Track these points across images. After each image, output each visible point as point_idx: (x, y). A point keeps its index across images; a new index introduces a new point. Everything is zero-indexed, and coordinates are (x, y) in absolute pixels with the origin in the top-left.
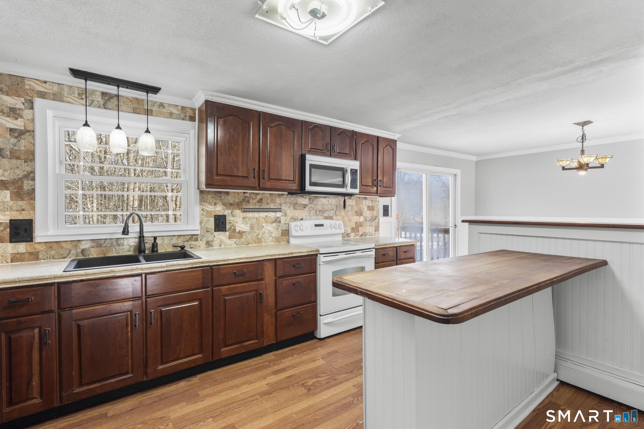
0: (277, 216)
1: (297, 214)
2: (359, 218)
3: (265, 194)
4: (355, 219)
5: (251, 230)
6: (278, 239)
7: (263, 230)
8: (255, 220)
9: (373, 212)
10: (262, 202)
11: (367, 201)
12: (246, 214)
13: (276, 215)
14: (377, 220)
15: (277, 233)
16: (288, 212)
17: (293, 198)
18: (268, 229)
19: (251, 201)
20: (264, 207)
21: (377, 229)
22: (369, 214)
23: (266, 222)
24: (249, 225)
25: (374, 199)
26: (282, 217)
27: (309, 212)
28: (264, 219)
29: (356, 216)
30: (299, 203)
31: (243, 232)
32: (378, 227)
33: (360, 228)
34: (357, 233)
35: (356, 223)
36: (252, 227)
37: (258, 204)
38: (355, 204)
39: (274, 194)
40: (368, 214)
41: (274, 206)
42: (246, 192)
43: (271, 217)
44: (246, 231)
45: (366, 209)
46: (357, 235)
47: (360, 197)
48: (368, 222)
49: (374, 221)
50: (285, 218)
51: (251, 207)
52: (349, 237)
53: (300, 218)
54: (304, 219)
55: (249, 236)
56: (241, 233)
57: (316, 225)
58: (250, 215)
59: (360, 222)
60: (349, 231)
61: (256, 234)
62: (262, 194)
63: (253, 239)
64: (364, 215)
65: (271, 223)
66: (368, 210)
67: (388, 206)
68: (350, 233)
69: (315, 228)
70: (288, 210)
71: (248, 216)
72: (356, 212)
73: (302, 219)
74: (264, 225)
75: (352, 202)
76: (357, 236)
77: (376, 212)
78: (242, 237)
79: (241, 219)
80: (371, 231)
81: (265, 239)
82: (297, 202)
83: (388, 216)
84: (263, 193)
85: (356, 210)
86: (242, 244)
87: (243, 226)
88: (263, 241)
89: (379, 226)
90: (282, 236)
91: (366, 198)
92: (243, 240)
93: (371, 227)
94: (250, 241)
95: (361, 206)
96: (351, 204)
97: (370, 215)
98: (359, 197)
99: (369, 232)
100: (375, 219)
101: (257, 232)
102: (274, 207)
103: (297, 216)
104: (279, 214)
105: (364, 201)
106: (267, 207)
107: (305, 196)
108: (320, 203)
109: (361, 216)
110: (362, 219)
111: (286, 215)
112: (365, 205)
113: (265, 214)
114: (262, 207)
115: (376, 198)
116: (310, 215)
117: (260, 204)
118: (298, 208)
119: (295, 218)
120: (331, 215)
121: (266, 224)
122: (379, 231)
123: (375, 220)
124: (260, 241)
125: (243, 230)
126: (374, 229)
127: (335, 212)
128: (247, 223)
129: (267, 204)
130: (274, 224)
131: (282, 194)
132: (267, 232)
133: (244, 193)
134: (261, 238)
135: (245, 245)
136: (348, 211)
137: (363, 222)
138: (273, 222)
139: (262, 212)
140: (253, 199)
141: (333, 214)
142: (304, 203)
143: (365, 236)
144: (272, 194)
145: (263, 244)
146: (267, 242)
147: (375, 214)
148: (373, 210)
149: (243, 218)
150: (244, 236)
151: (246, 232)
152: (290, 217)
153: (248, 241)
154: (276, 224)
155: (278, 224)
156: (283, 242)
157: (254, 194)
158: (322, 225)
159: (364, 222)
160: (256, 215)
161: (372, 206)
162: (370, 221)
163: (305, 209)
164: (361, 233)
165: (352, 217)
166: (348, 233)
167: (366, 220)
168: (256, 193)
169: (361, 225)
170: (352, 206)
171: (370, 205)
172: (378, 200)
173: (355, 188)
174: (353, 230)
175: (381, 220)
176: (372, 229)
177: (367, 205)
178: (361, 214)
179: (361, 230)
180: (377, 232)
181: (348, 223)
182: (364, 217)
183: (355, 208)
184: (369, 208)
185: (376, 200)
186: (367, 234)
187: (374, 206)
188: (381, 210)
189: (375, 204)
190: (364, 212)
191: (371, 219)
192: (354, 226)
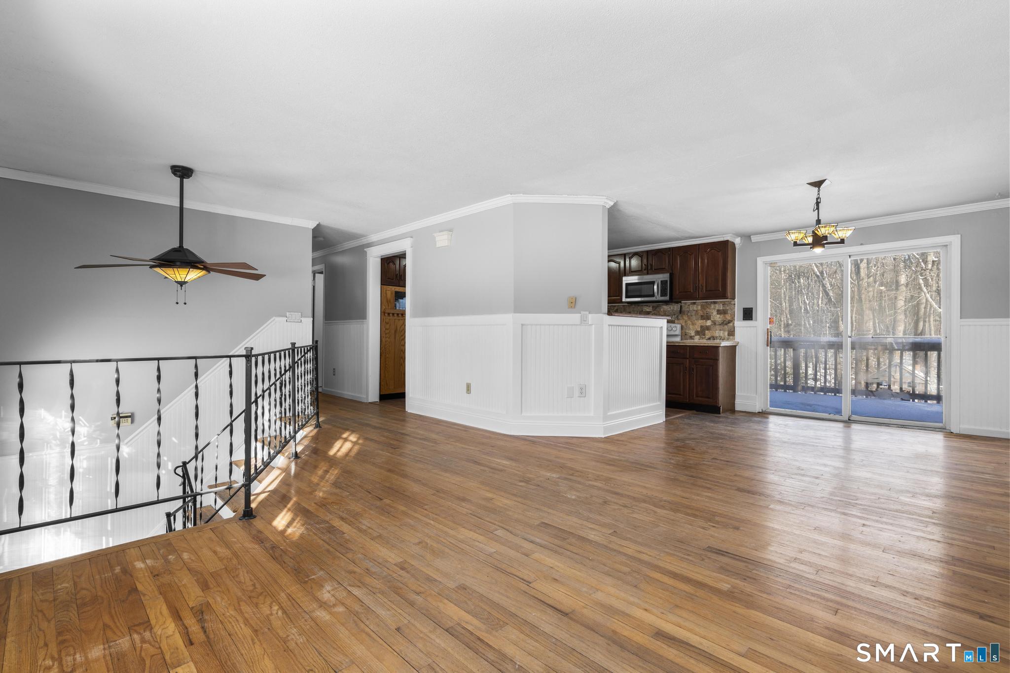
2: (706, 321)
4: (700, 322)
9: (724, 316)
14: (731, 324)
17: (639, 307)
21: (732, 333)
22: (720, 318)
25: (727, 303)
30: (644, 310)
32: (732, 331)
33: (707, 331)
34: (703, 337)
35: (702, 327)
40: (718, 318)
45: (715, 313)
46: (702, 338)
47: (708, 302)
48: (717, 326)
49: (726, 324)
52: (693, 339)
59: (706, 326)
60: (693, 334)
64: (712, 319)
67: (752, 308)
68: (693, 336)
72: (702, 316)
75: (697, 307)
77: (730, 315)
80: (722, 335)
83: (752, 320)
89: (734, 331)
91: (715, 303)
93: (722, 332)
95: (708, 310)
98: (705, 302)
100: (729, 323)
105: (712, 306)
108: (662, 310)
109: (708, 320)
110: (709, 323)
112: (714, 309)
122: (734, 336)
123: (729, 325)
126: (726, 333)
127: (677, 317)
136: (692, 316)
137: (710, 326)
142: (648, 310)
147: (728, 317)
148: (725, 314)
159: (712, 326)
161: (723, 310)
162: (720, 325)
164: (707, 337)
165: (696, 321)
169: (708, 328)
170: (697, 311)
171: (721, 309)
172: (733, 303)
173: (665, 296)
174: (697, 333)
175: (740, 324)
176: (723, 334)
177: (717, 309)
178: (707, 317)
179: (708, 334)
180: (732, 337)
181: (691, 326)
182: (712, 321)
183: (701, 313)
184: (719, 312)
185: (730, 303)
186: (717, 337)
187: (728, 310)
188: (738, 313)
189: (728, 308)
190: (712, 317)
191: (723, 323)
192: (699, 330)
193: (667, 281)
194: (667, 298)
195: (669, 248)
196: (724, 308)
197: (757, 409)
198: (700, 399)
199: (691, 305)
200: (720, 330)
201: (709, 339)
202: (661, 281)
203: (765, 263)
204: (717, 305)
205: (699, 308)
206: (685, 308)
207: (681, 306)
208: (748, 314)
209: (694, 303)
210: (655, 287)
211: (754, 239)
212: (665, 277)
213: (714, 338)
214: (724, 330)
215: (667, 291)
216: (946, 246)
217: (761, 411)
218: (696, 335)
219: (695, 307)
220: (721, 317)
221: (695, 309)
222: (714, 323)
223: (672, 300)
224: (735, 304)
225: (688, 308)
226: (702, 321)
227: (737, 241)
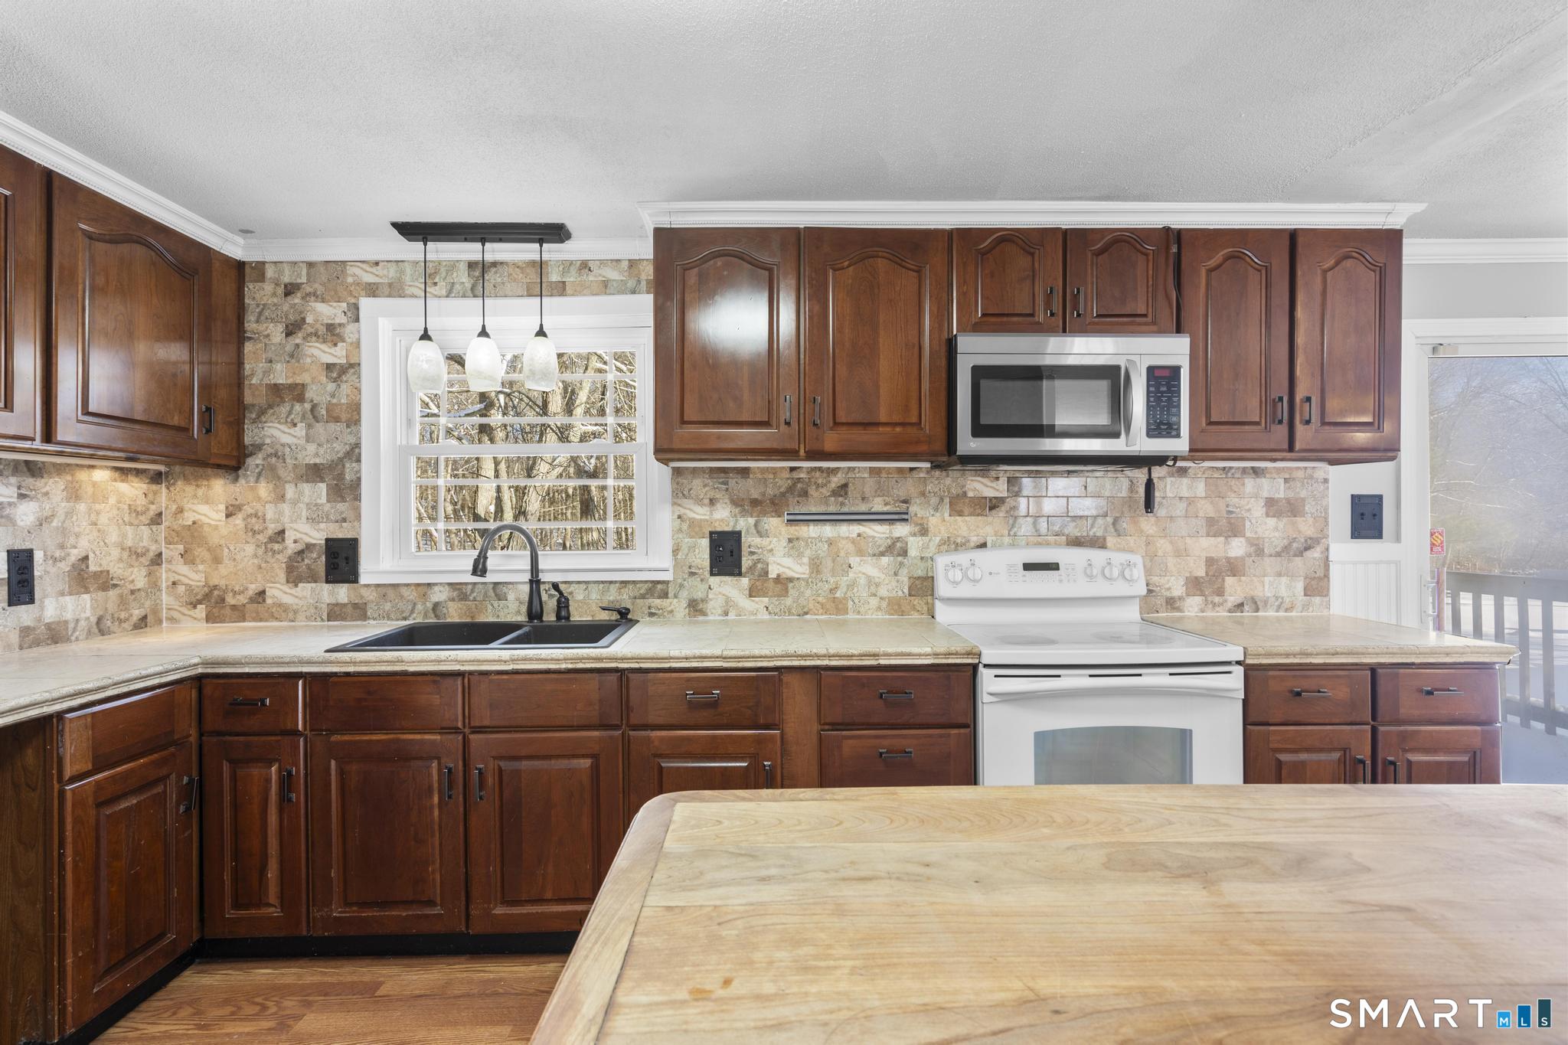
0: (897, 534)
1: (965, 528)
2: (1227, 543)
3: (857, 470)
4: (1208, 546)
5: (814, 575)
6: (899, 605)
7: (851, 575)
8: (826, 546)
9: (1295, 524)
10: (846, 494)
11: (1263, 480)
12: (797, 528)
13: (891, 532)
14: (1316, 553)
15: (895, 587)
16: (933, 521)
17: (948, 481)
18: (864, 574)
19: (812, 491)
20: (854, 509)
21: (1317, 585)
22: (1276, 529)
23: (860, 553)
24: (806, 560)
25: (1300, 474)
26: (911, 539)
27: (1011, 522)
28: (853, 542)
29: (1208, 535)
30: (970, 494)
31: (791, 580)
32: (1320, 579)
33: (1230, 580)
34: (1217, 599)
35: (1210, 561)
36: (816, 566)
37: (833, 499)
38: (1203, 495)
39: (884, 468)
40: (1271, 530)
41: (886, 504)
42: (799, 468)
43: (874, 537)
44: (797, 576)
45: (1258, 510)
46: (1214, 605)
47: (1231, 468)
48: (1269, 561)
49: (1300, 553)
50: (921, 543)
51: (814, 510)
52: (1178, 609)
53: (975, 540)
54: (989, 545)
55: (808, 593)
56: (783, 583)
57: (1028, 567)
58: (812, 531)
59: (1228, 560)
60: (1177, 589)
61: (827, 587)
62: (846, 470)
63: (820, 599)
64: (1248, 534)
65: (874, 555)
66: (1268, 515)
67: (1380, 497)
68: (1180, 598)
69: (1024, 576)
70: (933, 515)
71: (806, 535)
72: (1211, 522)
73: (983, 545)
74: (854, 560)
75: (1190, 487)
76: (1217, 609)
77: (1311, 520)
78: (785, 592)
79: (784, 543)
80: (1283, 592)
81: (856, 601)
82: (965, 493)
83: (1380, 536)
84: (849, 468)
85: (1212, 515)
86: (785, 612)
87: (788, 562)
88: (850, 606)
89: (1327, 576)
90: (910, 595)
91: (1256, 472)
92: (789, 601)
93: (1284, 580)
94: (811, 606)
95: (1233, 499)
96: (1186, 495)
97: (1277, 534)
98: (1224, 468)
99: (1277, 598)
100: (1307, 549)
101: (832, 580)
102: (886, 509)
103: (965, 534)
104: (901, 530)
105: (1250, 483)
106: (863, 508)
107: (993, 474)
109: (1235, 536)
110: (1237, 548)
111: (924, 531)
112: (1256, 496)
113: (856, 529)
114: (845, 509)
115: (1309, 471)
116: (1012, 533)
117: (841, 499)
118: (966, 510)
119: (959, 540)
120: (1099, 533)
121: (858, 559)
122: (1327, 595)
123: (1308, 554)
124: (840, 606)
125: (790, 574)
126: (1300, 586)
127: (1114, 524)
128: (800, 555)
129: (863, 499)
130: (885, 560)
131: (912, 469)
132: (863, 581)
133: (792, 469)
134: (845, 598)
135: (794, 615)
137: (1242, 558)
138: (882, 554)
139: (845, 524)
140: (818, 486)
141: (1106, 530)
142: (990, 493)
143: (1257, 610)
144: (880, 468)
145: (851, 616)
146: (862, 610)
147: (1306, 527)
148: (1296, 516)
149: (790, 540)
150: (791, 592)
151: (798, 579)
152: (938, 539)
153: (804, 607)
154: (892, 558)
155: (900, 559)
156: (916, 616)
157: (822, 472)
158: (1053, 567)
159: (1248, 561)
160: (828, 530)
161: (1288, 501)
162: (1278, 554)
163: (994, 512)
164: (1232, 600)
165: (1188, 540)
166: (1172, 598)
167: (1259, 552)
168: (829, 468)
169: (1234, 568)
170: (1191, 501)
171: (1282, 495)
172: (1321, 474)
173: (1169, 435)
174: (1195, 585)
175: (1343, 554)
176: (1289, 587)
177: (1265, 494)
178: (1234, 529)
179: (1235, 589)
180: (1317, 600)
181: (1171, 562)
182: (1251, 542)
183: (1207, 509)
184: (1273, 508)
185: (1311, 477)
186: (1266, 602)
187: (1303, 500)
188: (1341, 517)
189: (1303, 494)
190: (1248, 523)
191: (1286, 548)
192: (1201, 572)
193: (1176, 370)
194: (1180, 445)
195: (1167, 230)
196: (1291, 495)
200: (1280, 575)
201: (1238, 607)
204: (1264, 482)
205: (1200, 488)
208: (1369, 518)
209: (1182, 473)
214: (1292, 576)
215: (1178, 414)
220: (1281, 525)
222: (1257, 549)
226: (1211, 540)
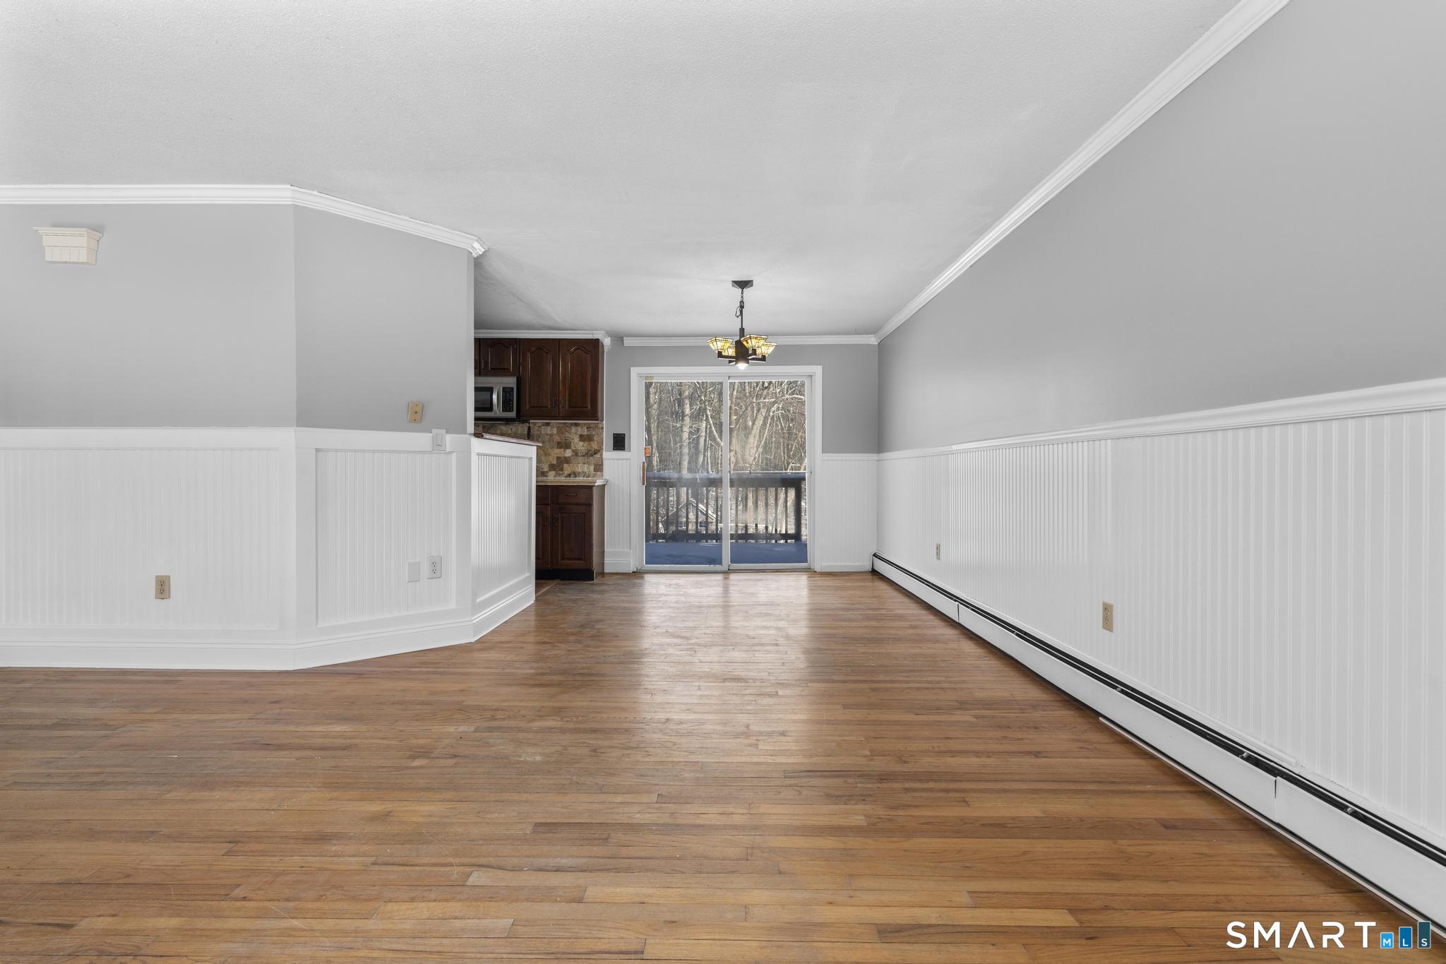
2: (565, 451)
4: (557, 452)
9: (590, 444)
11: (579, 427)
14: (598, 456)
21: (599, 468)
22: (583, 446)
25: (593, 426)
32: (600, 465)
33: (565, 465)
34: (561, 472)
35: (558, 458)
40: (581, 446)
45: (576, 439)
46: (560, 475)
47: (567, 423)
48: (580, 458)
49: (592, 455)
59: (565, 457)
60: (546, 469)
64: (573, 448)
66: (580, 441)
67: (624, 434)
68: (547, 472)
72: (559, 443)
77: (596, 443)
80: (586, 470)
83: (624, 450)
85: (559, 440)
89: (602, 464)
91: (576, 425)
93: (586, 465)
95: (567, 434)
97: (583, 448)
99: (583, 472)
100: (595, 454)
105: (573, 429)
109: (568, 448)
110: (568, 453)
112: (576, 434)
122: (602, 471)
123: (596, 456)
126: (592, 468)
136: (544, 442)
137: (570, 457)
143: (576, 477)
147: (595, 446)
148: (590, 441)
159: (573, 458)
161: (588, 435)
162: (584, 456)
164: (566, 473)
165: (550, 450)
167: (576, 454)
169: (567, 460)
170: (551, 435)
171: (585, 433)
172: (600, 426)
173: (508, 411)
174: (552, 467)
175: (609, 456)
176: (587, 468)
177: (579, 433)
178: (566, 445)
179: (567, 469)
180: (599, 473)
181: (543, 458)
182: (573, 451)
183: (557, 438)
184: (582, 438)
185: (597, 427)
186: (579, 473)
187: (593, 435)
188: (608, 441)
189: (594, 433)
190: (572, 444)
191: (587, 454)
192: (555, 462)
193: (512, 388)
194: (513, 414)
195: (516, 339)
196: (589, 433)
197: (632, 569)
198: (568, 562)
199: (543, 427)
200: (584, 463)
201: (569, 475)
202: (503, 388)
203: (640, 376)
204: (579, 429)
205: (555, 431)
206: (534, 431)
207: (529, 428)
208: (619, 442)
209: (548, 424)
210: (495, 397)
211: (628, 342)
212: (511, 382)
213: (575, 474)
214: (589, 464)
215: (513, 404)
216: (811, 376)
217: (635, 570)
218: (550, 470)
219: (549, 430)
220: (585, 445)
221: (549, 432)
222: (576, 453)
223: (521, 418)
224: (603, 428)
225: (538, 430)
226: (559, 450)
227: (607, 342)
